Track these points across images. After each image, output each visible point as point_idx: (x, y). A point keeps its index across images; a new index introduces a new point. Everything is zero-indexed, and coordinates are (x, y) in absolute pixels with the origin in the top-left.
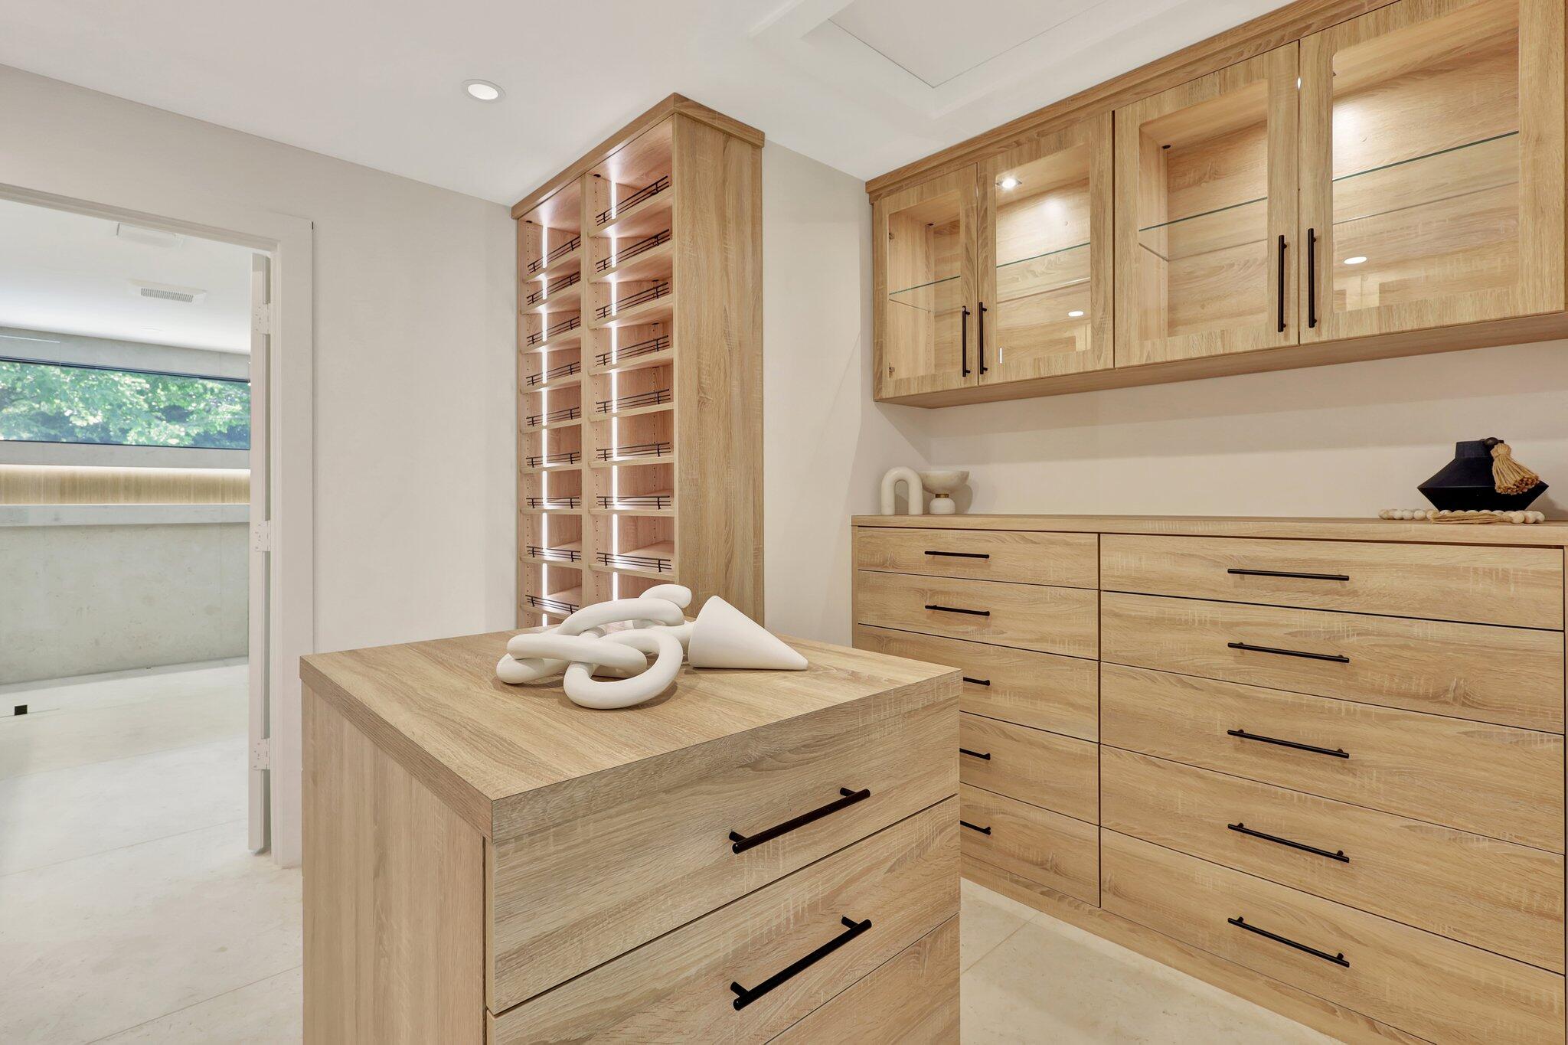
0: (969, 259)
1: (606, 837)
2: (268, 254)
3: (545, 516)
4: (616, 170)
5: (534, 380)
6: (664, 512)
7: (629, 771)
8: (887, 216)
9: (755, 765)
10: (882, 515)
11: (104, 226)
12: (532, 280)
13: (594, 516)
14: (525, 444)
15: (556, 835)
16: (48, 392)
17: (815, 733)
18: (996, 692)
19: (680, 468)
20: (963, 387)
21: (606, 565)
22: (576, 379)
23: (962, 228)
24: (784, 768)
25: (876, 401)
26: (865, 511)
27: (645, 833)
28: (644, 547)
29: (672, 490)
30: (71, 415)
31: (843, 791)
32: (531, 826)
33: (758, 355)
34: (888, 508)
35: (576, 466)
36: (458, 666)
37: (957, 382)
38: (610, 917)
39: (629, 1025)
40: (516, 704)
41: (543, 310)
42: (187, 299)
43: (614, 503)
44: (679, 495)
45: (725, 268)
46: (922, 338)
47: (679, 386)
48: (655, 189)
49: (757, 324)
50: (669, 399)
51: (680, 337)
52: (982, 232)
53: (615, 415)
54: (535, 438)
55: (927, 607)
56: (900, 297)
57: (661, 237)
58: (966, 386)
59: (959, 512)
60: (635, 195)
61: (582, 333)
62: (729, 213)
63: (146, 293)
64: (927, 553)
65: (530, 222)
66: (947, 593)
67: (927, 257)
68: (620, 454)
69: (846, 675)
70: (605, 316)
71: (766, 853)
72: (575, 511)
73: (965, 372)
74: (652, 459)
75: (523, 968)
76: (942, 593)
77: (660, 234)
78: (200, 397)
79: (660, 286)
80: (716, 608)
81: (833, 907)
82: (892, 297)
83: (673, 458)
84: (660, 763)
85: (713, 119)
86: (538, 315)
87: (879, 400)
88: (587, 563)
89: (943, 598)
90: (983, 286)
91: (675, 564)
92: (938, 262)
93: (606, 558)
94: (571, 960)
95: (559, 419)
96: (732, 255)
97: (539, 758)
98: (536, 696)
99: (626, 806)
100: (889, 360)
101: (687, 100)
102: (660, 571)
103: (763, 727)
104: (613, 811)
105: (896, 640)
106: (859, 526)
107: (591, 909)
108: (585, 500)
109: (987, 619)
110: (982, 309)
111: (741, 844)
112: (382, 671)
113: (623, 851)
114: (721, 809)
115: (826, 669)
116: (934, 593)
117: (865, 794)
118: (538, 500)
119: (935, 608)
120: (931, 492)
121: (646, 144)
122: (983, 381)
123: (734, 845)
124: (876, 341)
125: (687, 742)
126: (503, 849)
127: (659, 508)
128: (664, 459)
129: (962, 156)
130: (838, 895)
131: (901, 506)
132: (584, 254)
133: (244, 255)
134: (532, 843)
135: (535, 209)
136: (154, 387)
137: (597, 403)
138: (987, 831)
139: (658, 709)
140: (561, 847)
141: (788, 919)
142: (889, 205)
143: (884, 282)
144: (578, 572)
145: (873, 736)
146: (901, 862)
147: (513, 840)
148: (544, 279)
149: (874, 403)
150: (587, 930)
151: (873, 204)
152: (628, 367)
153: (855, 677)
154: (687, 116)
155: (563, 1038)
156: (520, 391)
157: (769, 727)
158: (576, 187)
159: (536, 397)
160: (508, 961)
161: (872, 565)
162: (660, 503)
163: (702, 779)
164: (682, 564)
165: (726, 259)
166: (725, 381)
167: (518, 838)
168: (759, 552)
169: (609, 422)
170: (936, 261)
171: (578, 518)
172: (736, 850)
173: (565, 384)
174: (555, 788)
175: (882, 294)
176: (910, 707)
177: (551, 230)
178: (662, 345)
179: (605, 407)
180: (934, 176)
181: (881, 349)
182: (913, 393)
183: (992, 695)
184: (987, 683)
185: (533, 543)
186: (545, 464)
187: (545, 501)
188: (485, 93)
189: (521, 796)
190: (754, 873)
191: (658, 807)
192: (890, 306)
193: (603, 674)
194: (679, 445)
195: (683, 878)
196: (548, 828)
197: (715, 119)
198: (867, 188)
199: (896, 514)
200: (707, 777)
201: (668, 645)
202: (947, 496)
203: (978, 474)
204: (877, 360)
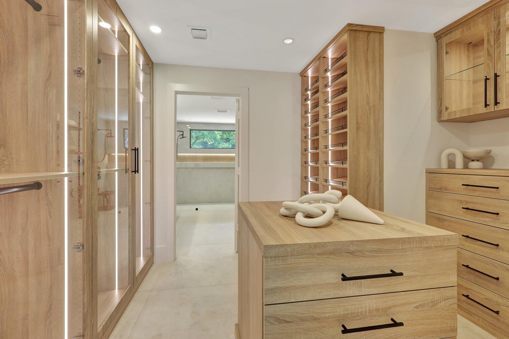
0: (489, 55)
1: (298, 264)
2: (239, 98)
3: (309, 167)
4: (330, 54)
5: (306, 125)
6: (344, 166)
7: (305, 246)
8: (445, 45)
9: (352, 253)
10: (441, 169)
11: (209, 97)
12: (306, 94)
13: (323, 167)
14: (304, 145)
15: (282, 259)
16: (204, 136)
17: (378, 247)
18: (503, 250)
19: (349, 151)
20: (485, 112)
21: (326, 183)
22: (317, 124)
23: (486, 42)
24: (364, 257)
25: (439, 122)
26: (433, 166)
27: (310, 266)
28: (340, 178)
29: (347, 159)
30: (208, 142)
31: (392, 271)
32: (274, 255)
33: (382, 109)
34: (444, 165)
35: (317, 151)
36: (272, 209)
37: (481, 109)
38: (299, 288)
39: (305, 324)
40: (283, 221)
41: (309, 102)
42: (226, 112)
43: (330, 163)
44: (349, 160)
45: (368, 80)
46: (465, 93)
47: (349, 123)
48: (342, 57)
49: (381, 98)
50: (346, 128)
51: (350, 106)
52: (497, 41)
53: (330, 134)
54: (307, 143)
55: (463, 208)
56: (453, 77)
57: (344, 73)
58: (487, 111)
59: (484, 168)
60: (336, 60)
61: (319, 109)
62: (370, 59)
63: (218, 111)
64: (463, 185)
65: (305, 76)
66: (475, 203)
67: (468, 57)
68: (332, 147)
69: (399, 229)
70: (326, 102)
71: (357, 285)
72: (317, 165)
73: (486, 105)
74: (340, 148)
75: (272, 294)
76: (472, 203)
77: (343, 72)
78: (232, 136)
79: (344, 90)
80: (349, 199)
81: (387, 313)
82: (447, 78)
83: (347, 148)
84: (316, 245)
85: (363, 28)
86: (308, 105)
87: (440, 120)
88: (321, 182)
89: (472, 205)
90: (497, 65)
91: (348, 184)
92: (474, 59)
93: (326, 181)
94: (286, 297)
95: (314, 136)
96: (371, 75)
97: (281, 237)
98: (289, 220)
99: (304, 256)
100: (446, 103)
101: (353, 24)
102: (343, 186)
103: (355, 241)
104: (300, 257)
105: (447, 220)
106: (429, 173)
107: (292, 284)
108: (320, 162)
109: (498, 216)
110: (496, 76)
111: (345, 278)
112: (253, 208)
113: (303, 269)
114: (338, 265)
115: (392, 225)
116: (467, 202)
117: (401, 274)
118: (307, 162)
119: (468, 209)
120: (467, 159)
121: (339, 43)
122: (497, 108)
123: (342, 278)
124: (439, 97)
125: (326, 241)
126: (267, 259)
127: (343, 165)
128: (344, 148)
129: (485, 10)
130: (389, 309)
131: (451, 164)
132: (320, 84)
133: (234, 99)
134: (275, 260)
135: (306, 72)
136: (223, 134)
137: (324, 131)
138: (497, 313)
139: (323, 229)
140: (284, 263)
141: (366, 311)
142: (445, 40)
143: (443, 73)
144: (318, 185)
145: (407, 253)
146: (422, 305)
147: (270, 258)
148: (309, 93)
149: (438, 123)
150: (292, 290)
151: (437, 42)
152: (334, 118)
153: (403, 230)
154: (353, 30)
155: (284, 319)
156: (302, 129)
157: (358, 241)
158: (318, 62)
159: (307, 130)
160: (268, 291)
161: (435, 189)
162: (343, 163)
163: (331, 253)
164: (350, 184)
165: (368, 76)
166: (367, 120)
167: (271, 257)
168: (381, 181)
169: (328, 136)
170: (474, 58)
171: (318, 168)
172: (343, 280)
173: (315, 125)
174: (282, 246)
175: (442, 77)
176: (427, 245)
177: (312, 77)
178: (344, 110)
179: (326, 132)
180: (470, 22)
181: (441, 100)
182: (457, 117)
183: (501, 251)
184: (497, 245)
185: (306, 175)
186: (310, 151)
187: (309, 162)
188: (289, 41)
189: (272, 246)
190: (352, 290)
191: (314, 259)
192: (446, 83)
193: (309, 216)
194: (349, 143)
195: (324, 284)
196: (280, 257)
197: (364, 28)
198: (434, 36)
199: (449, 168)
200: (333, 253)
201: (330, 209)
202: (478, 160)
203: (496, 150)
204: (439, 104)
